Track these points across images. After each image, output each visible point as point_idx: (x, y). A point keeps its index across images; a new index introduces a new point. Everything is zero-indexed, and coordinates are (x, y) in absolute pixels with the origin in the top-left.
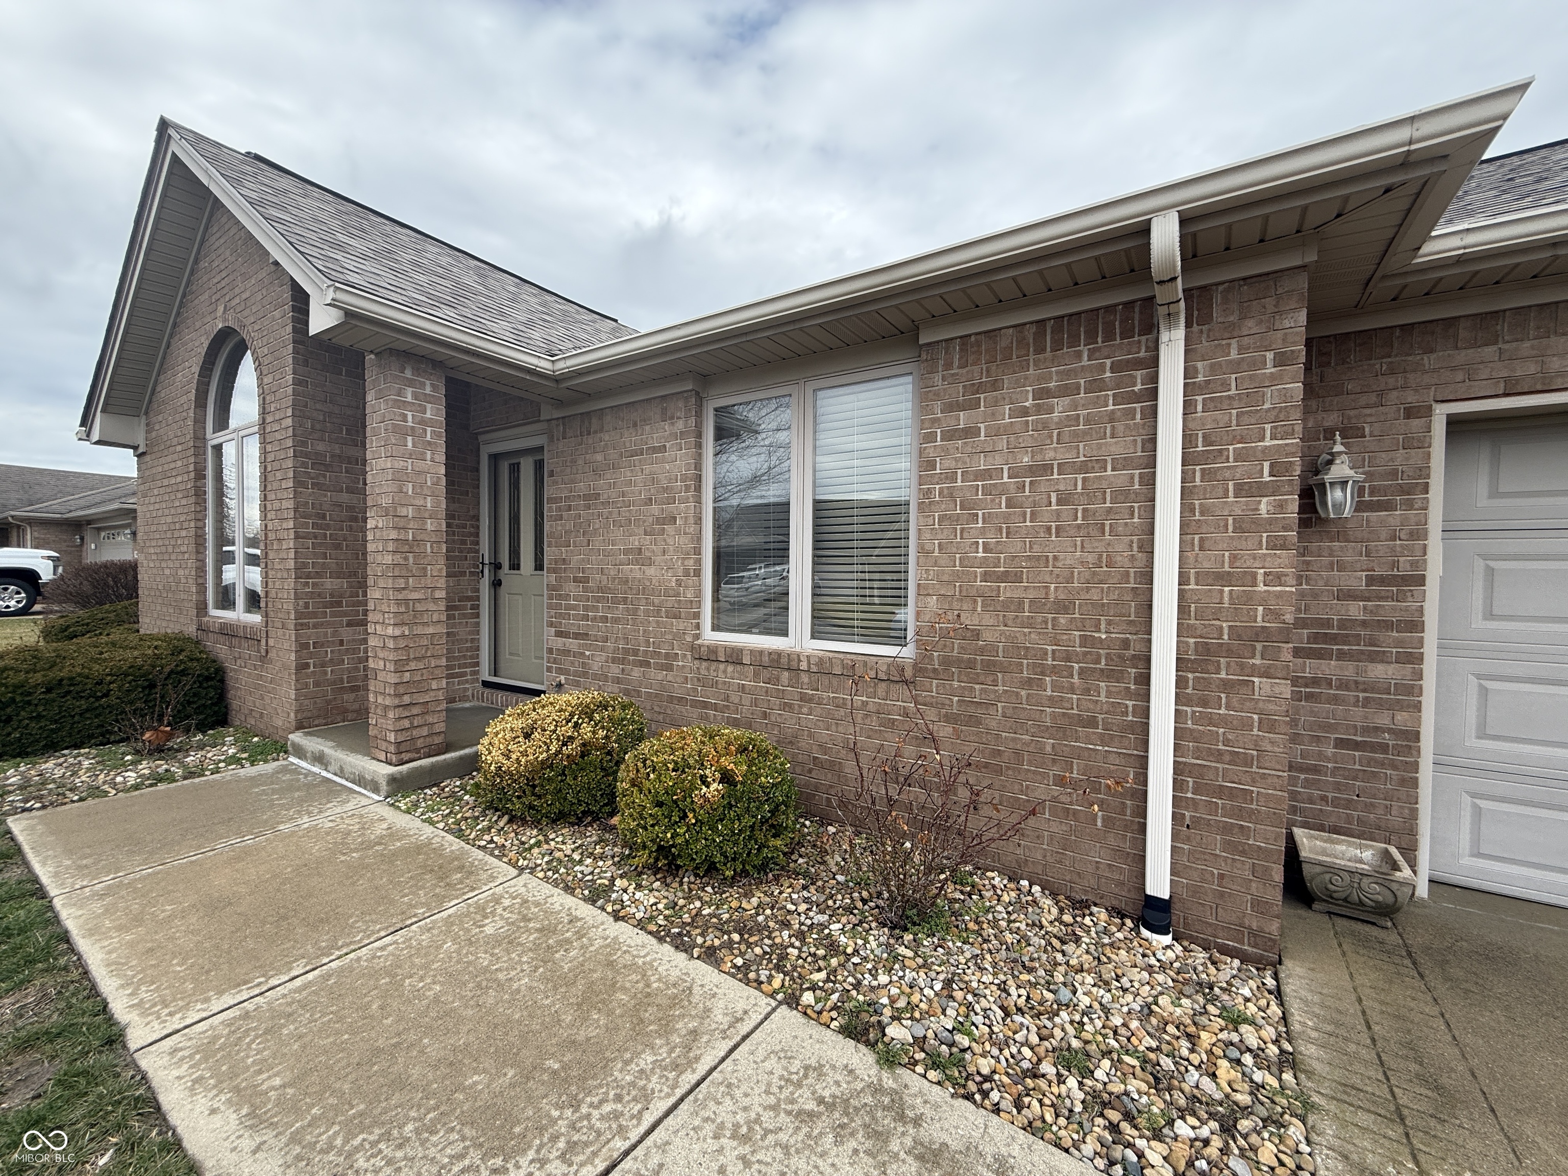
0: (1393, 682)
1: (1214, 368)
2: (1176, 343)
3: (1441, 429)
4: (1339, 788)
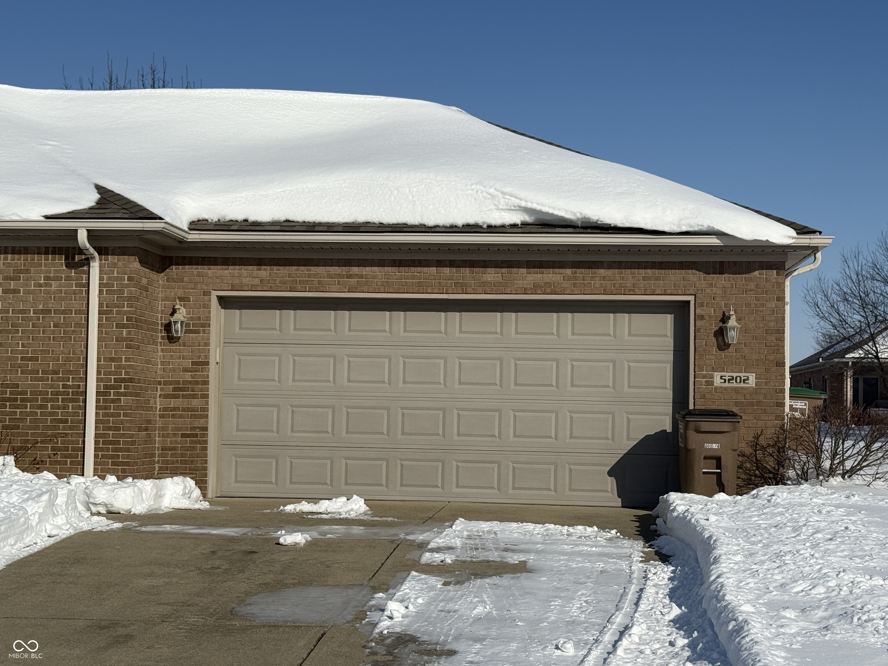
0: (199, 407)
1: (109, 278)
2: (95, 267)
3: (214, 301)
4: (182, 455)
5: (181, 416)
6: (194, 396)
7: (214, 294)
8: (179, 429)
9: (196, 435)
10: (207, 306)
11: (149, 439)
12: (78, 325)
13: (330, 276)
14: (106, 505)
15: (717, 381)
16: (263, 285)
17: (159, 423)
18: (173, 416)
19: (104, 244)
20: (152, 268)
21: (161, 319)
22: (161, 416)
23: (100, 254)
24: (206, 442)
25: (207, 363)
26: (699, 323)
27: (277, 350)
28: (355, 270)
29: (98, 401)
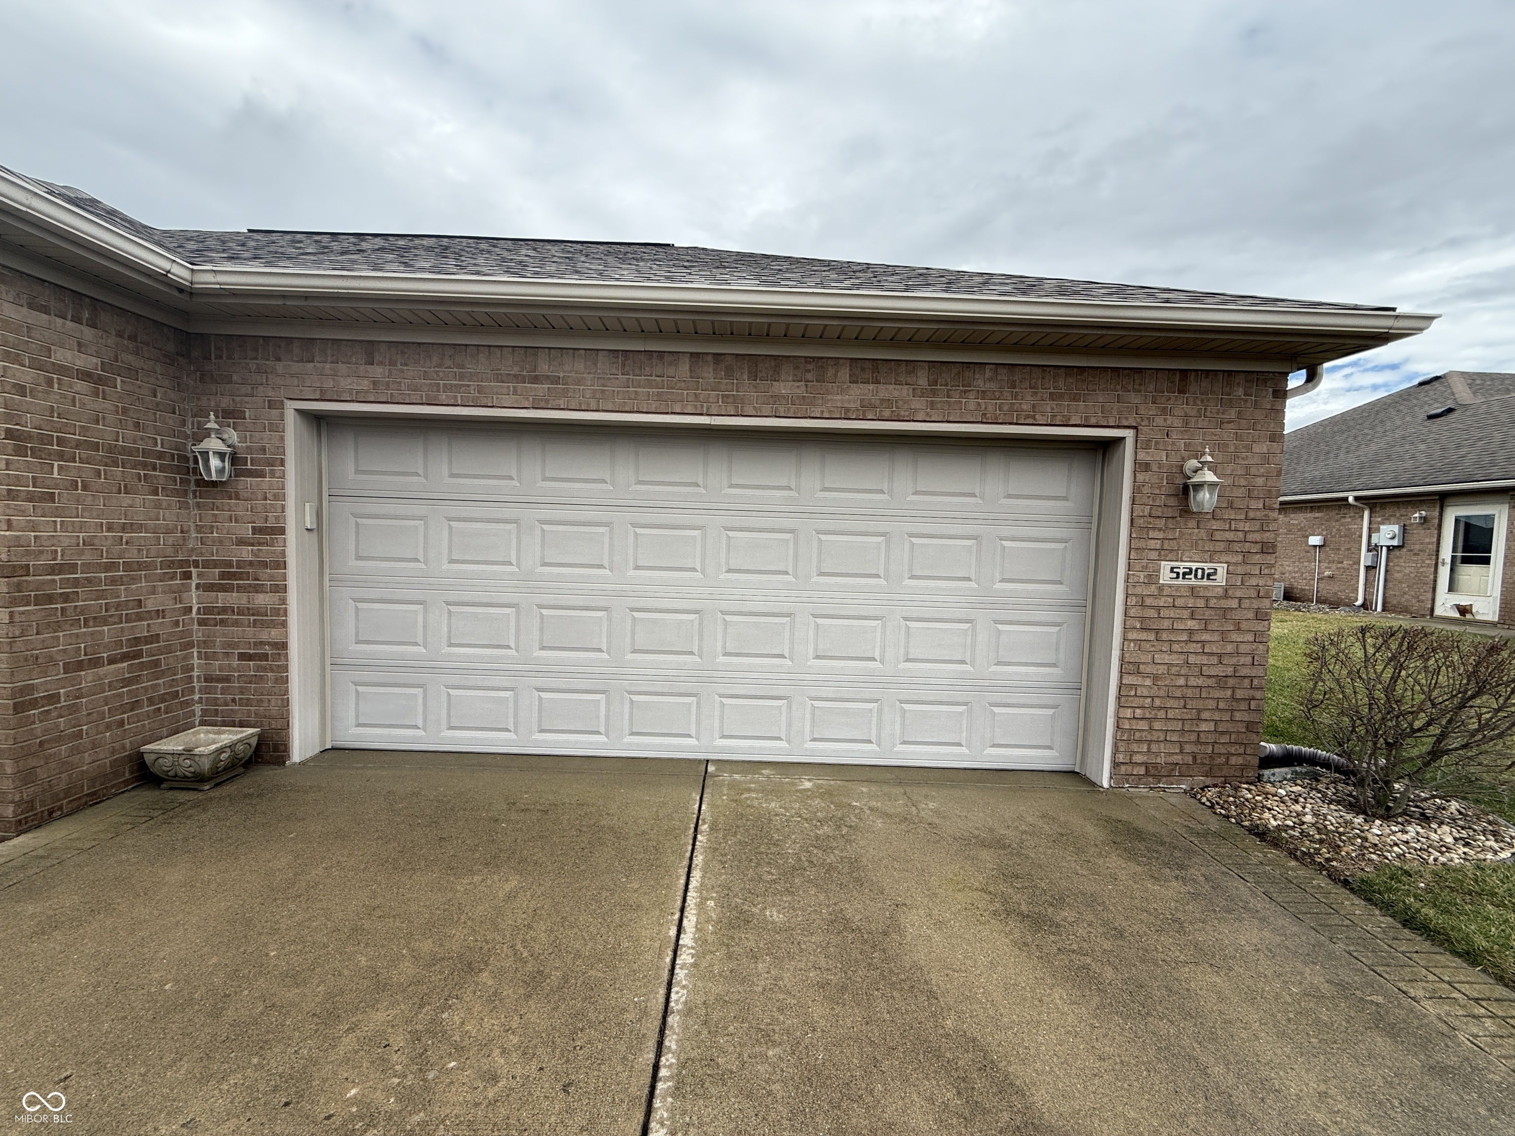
0: (269, 607)
3: (291, 420)
4: (242, 691)
5: (236, 623)
6: (258, 589)
7: (291, 407)
8: (234, 645)
9: (265, 657)
10: (278, 428)
15: (1165, 577)
16: (378, 391)
17: (198, 633)
18: (223, 622)
22: (201, 623)
24: (283, 668)
25: (282, 531)
26: (1141, 477)
27: (422, 509)
28: (544, 367)
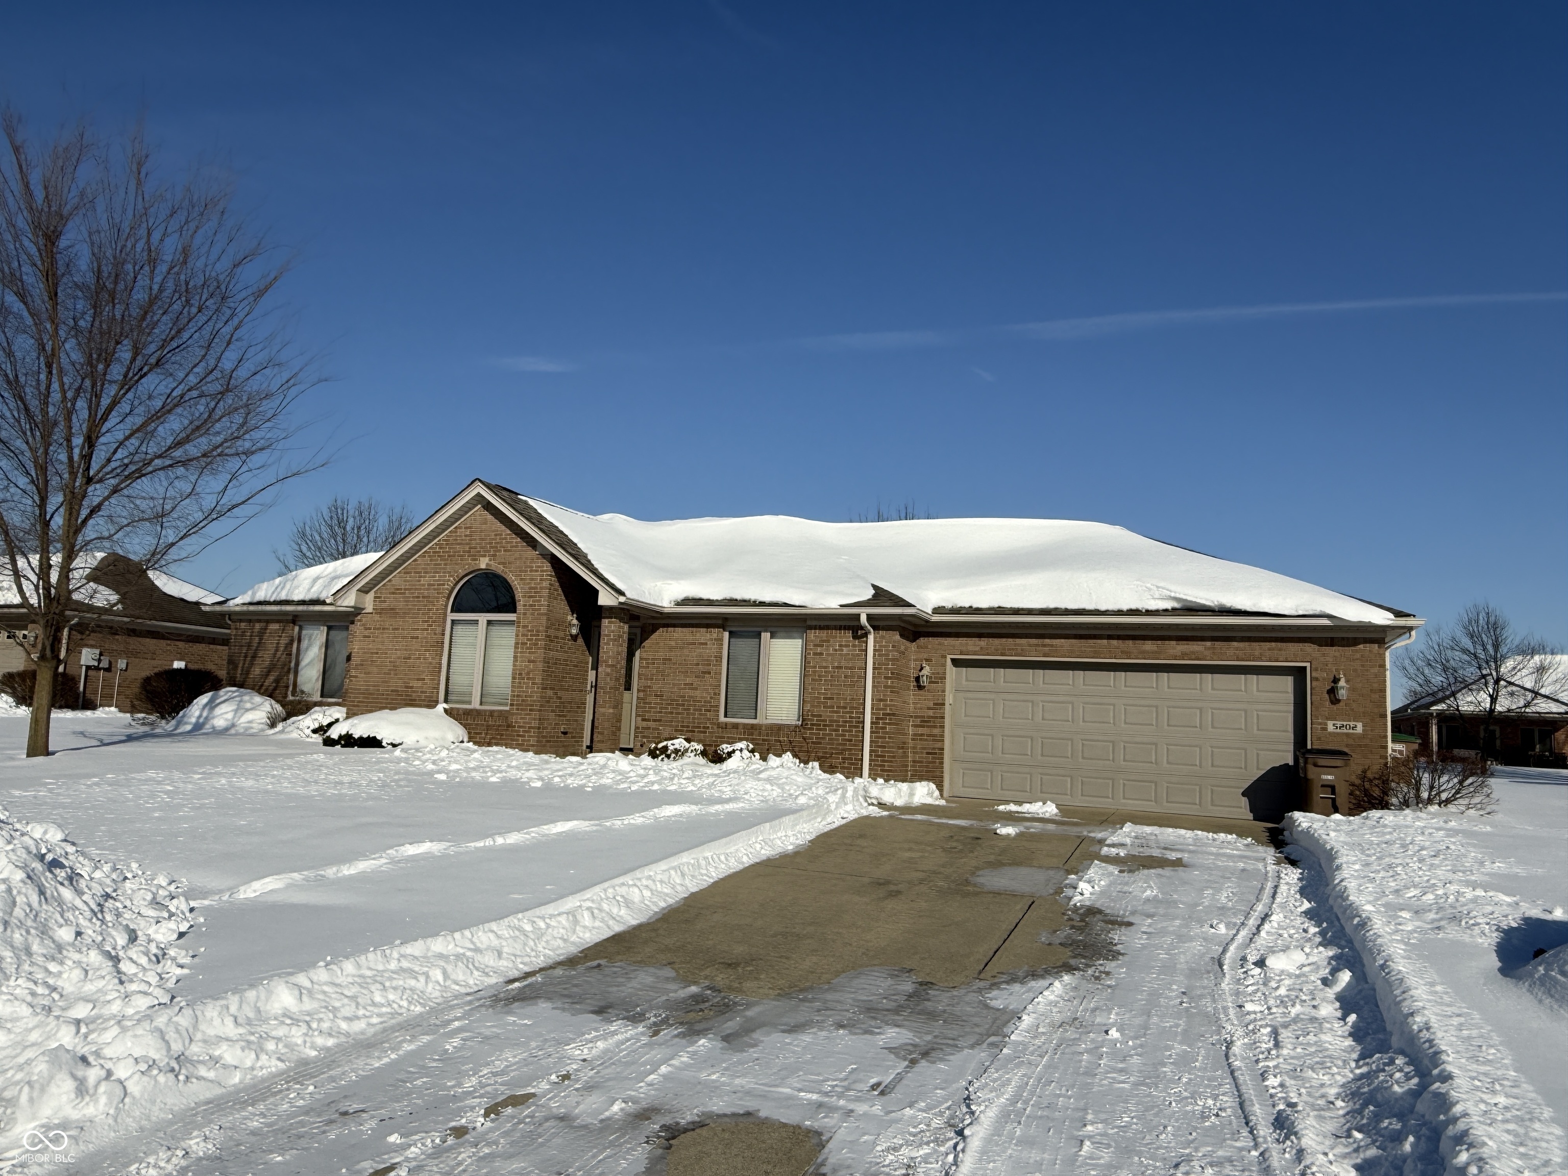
0: (938, 734)
1: (880, 646)
2: (871, 638)
3: (949, 662)
4: (927, 767)
5: (926, 740)
6: (935, 727)
7: (949, 657)
8: (924, 749)
9: (935, 754)
10: (944, 665)
11: (905, 755)
12: (859, 677)
13: (1030, 645)
14: (877, 799)
15: (1330, 727)
16: (982, 651)
17: (911, 743)
18: (921, 740)
19: (876, 623)
20: (907, 639)
21: (913, 674)
22: (913, 740)
23: (874, 630)
24: (942, 758)
25: (944, 704)
26: (1314, 683)
27: (993, 696)
28: (1047, 641)
29: (872, 728)
